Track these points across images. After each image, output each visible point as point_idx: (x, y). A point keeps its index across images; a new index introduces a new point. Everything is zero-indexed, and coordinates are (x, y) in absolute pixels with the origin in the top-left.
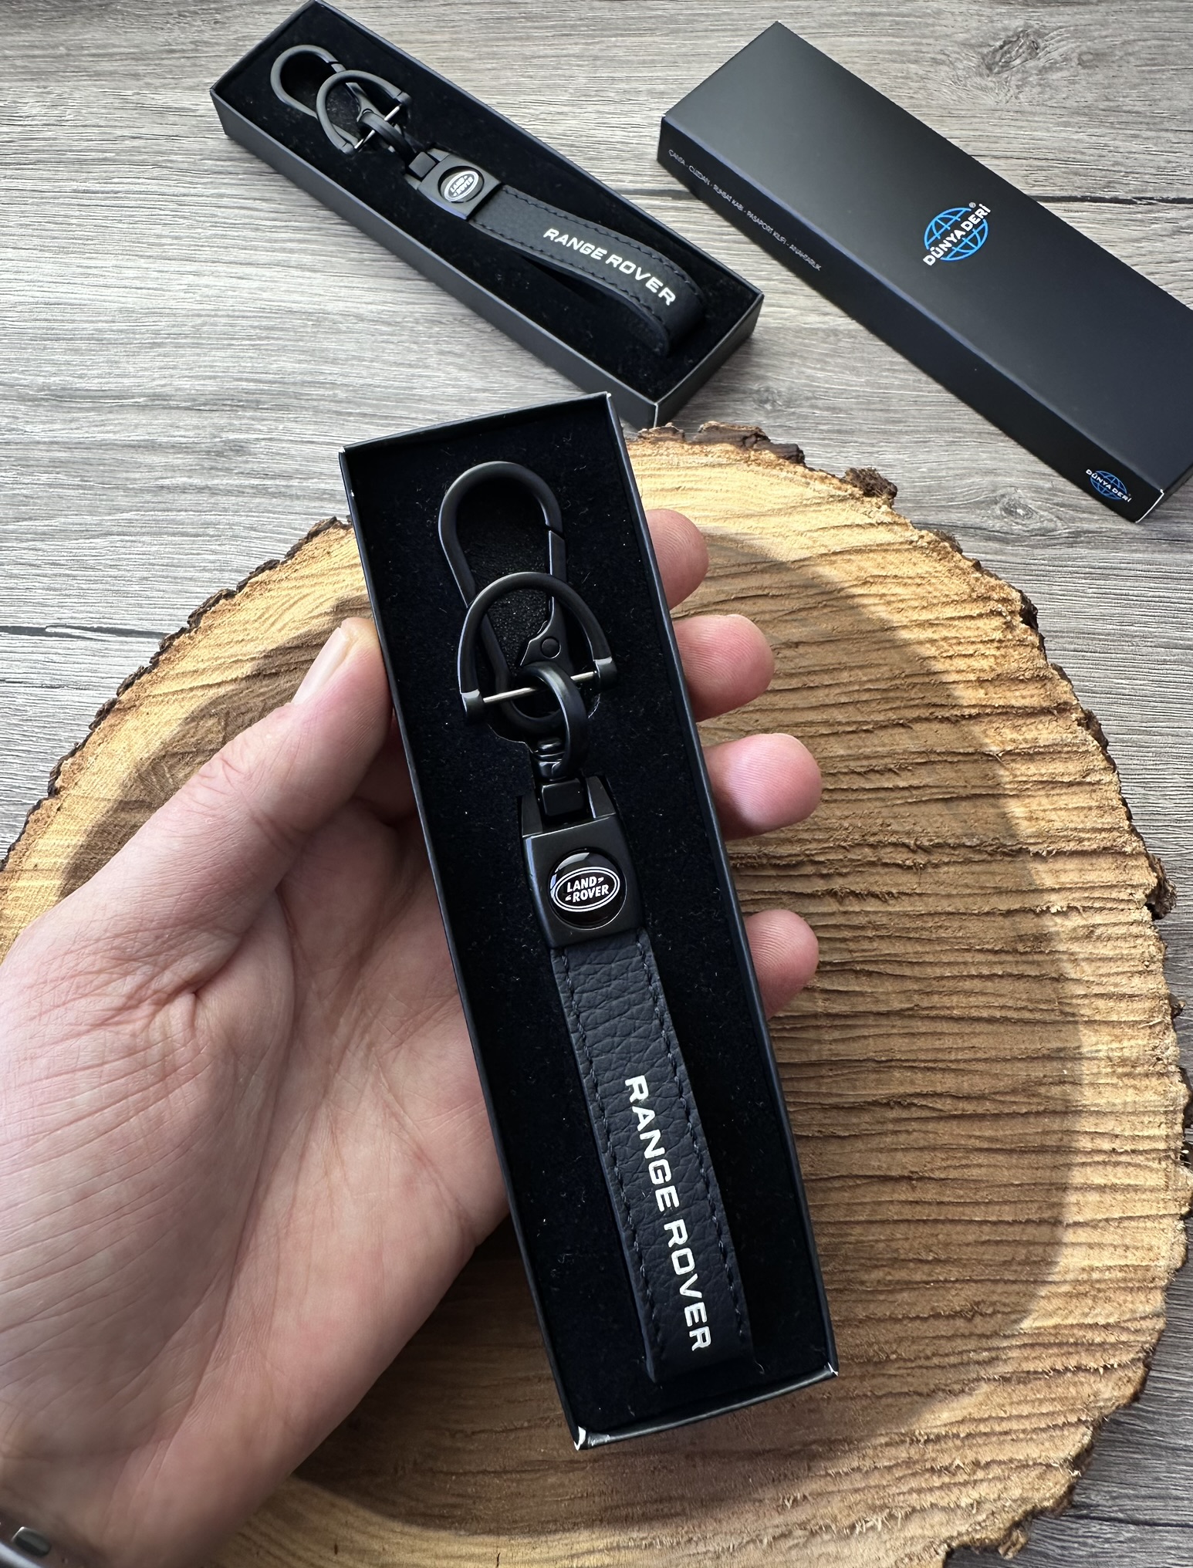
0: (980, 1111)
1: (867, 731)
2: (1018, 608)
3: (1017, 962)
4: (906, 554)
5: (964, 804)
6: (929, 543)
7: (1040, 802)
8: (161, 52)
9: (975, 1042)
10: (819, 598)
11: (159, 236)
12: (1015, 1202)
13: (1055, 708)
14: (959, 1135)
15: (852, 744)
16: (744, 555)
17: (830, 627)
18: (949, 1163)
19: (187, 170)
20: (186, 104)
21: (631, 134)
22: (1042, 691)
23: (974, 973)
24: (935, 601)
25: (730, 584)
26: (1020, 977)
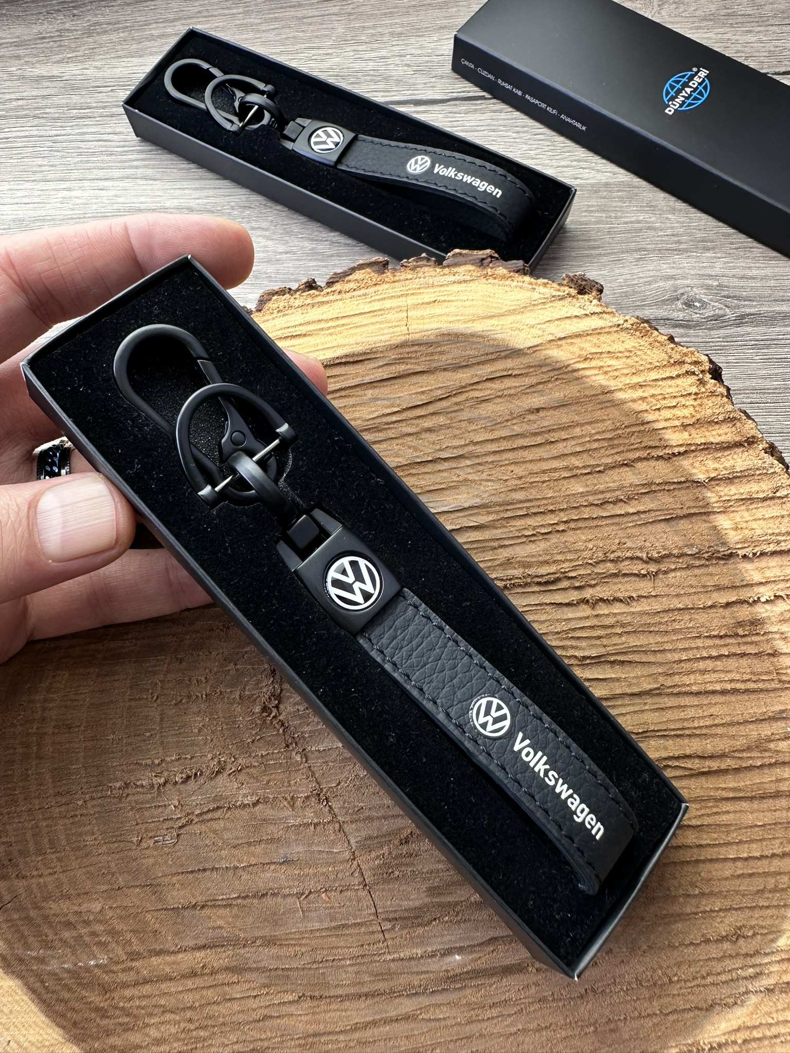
0: (723, 767)
1: (600, 472)
2: (707, 368)
3: (739, 644)
4: (616, 335)
5: (682, 522)
6: (632, 325)
7: (742, 515)
8: (36, 39)
9: (713, 710)
10: (552, 374)
11: (40, 166)
12: (760, 840)
13: (746, 441)
14: (708, 788)
15: (589, 483)
16: (489, 346)
17: (562, 395)
18: (703, 812)
19: (58, 118)
20: (55, 73)
21: (380, 64)
22: (734, 429)
23: (705, 655)
24: (642, 368)
25: (481, 369)
26: (743, 655)
